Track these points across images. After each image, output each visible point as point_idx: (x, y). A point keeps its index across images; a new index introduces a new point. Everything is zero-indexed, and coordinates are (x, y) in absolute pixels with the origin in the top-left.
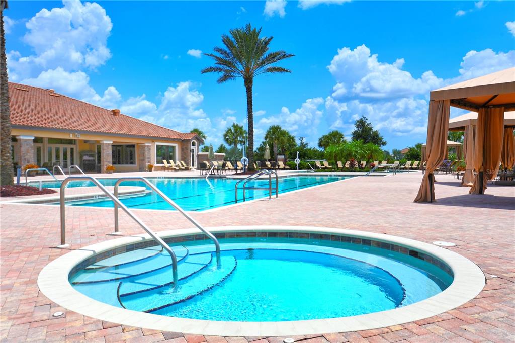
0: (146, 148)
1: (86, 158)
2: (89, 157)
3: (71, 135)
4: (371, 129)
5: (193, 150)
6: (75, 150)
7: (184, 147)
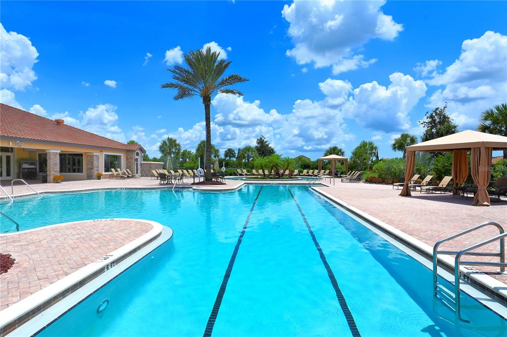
0: (95, 157)
1: (25, 166)
2: (29, 165)
3: (11, 143)
4: (268, 145)
5: (137, 159)
6: (12, 158)
7: (129, 157)
